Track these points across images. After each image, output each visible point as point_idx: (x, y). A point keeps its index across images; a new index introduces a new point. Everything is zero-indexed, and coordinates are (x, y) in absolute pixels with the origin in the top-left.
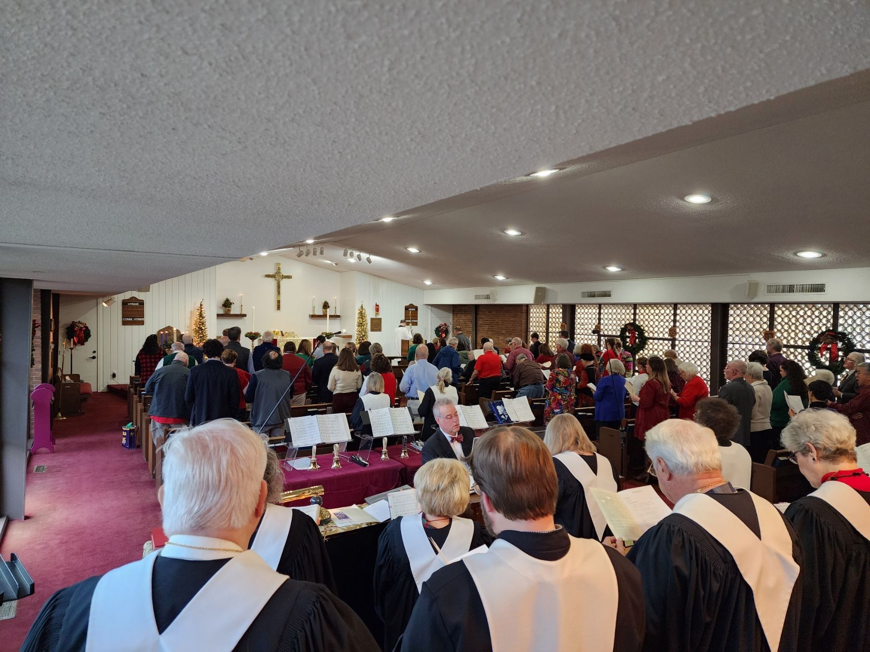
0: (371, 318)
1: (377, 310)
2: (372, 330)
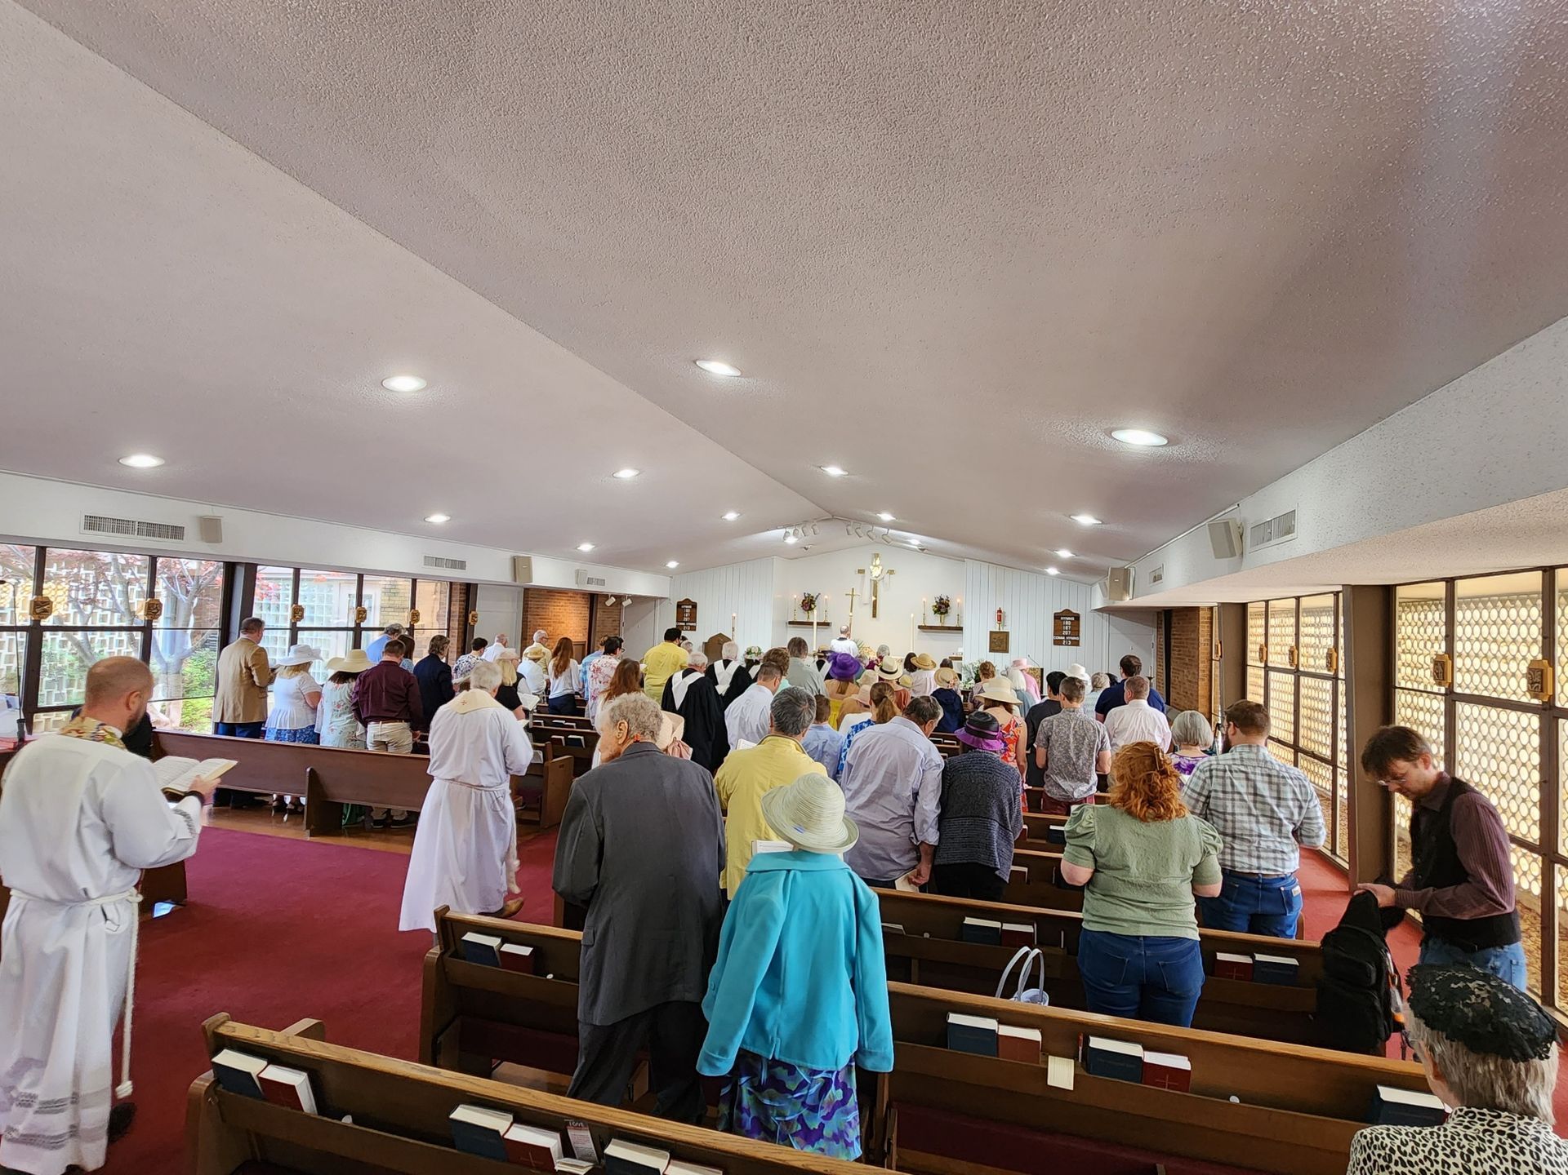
0: (990, 632)
1: (1000, 619)
2: (992, 650)
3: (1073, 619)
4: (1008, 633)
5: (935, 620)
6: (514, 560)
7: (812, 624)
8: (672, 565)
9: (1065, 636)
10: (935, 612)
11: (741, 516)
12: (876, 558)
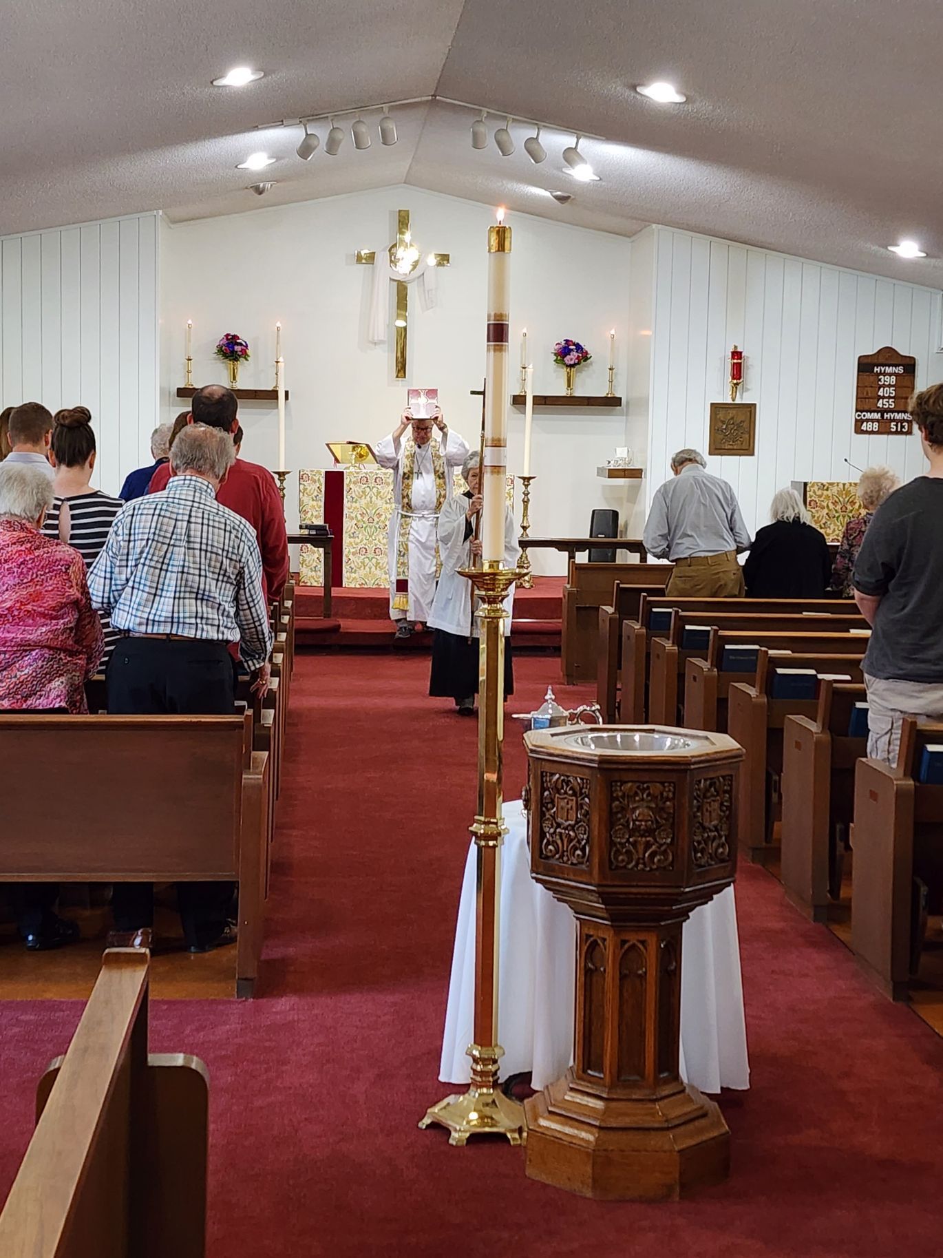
0: (712, 404)
1: (737, 372)
2: (717, 449)
3: (900, 370)
4: (751, 407)
5: (553, 382)
9: (883, 411)
10: (556, 364)
11: (265, 76)
12: (403, 221)
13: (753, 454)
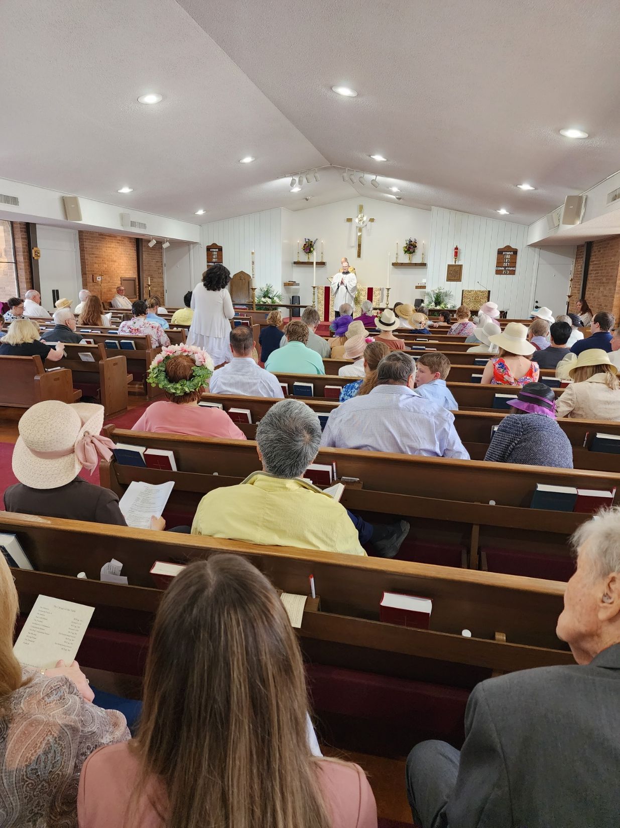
0: (448, 265)
2: (449, 279)
3: (512, 253)
4: (461, 266)
5: (404, 258)
6: (64, 201)
7: (312, 263)
8: (200, 212)
9: (505, 267)
10: (406, 252)
11: (255, 160)
12: (361, 209)
13: (461, 281)
